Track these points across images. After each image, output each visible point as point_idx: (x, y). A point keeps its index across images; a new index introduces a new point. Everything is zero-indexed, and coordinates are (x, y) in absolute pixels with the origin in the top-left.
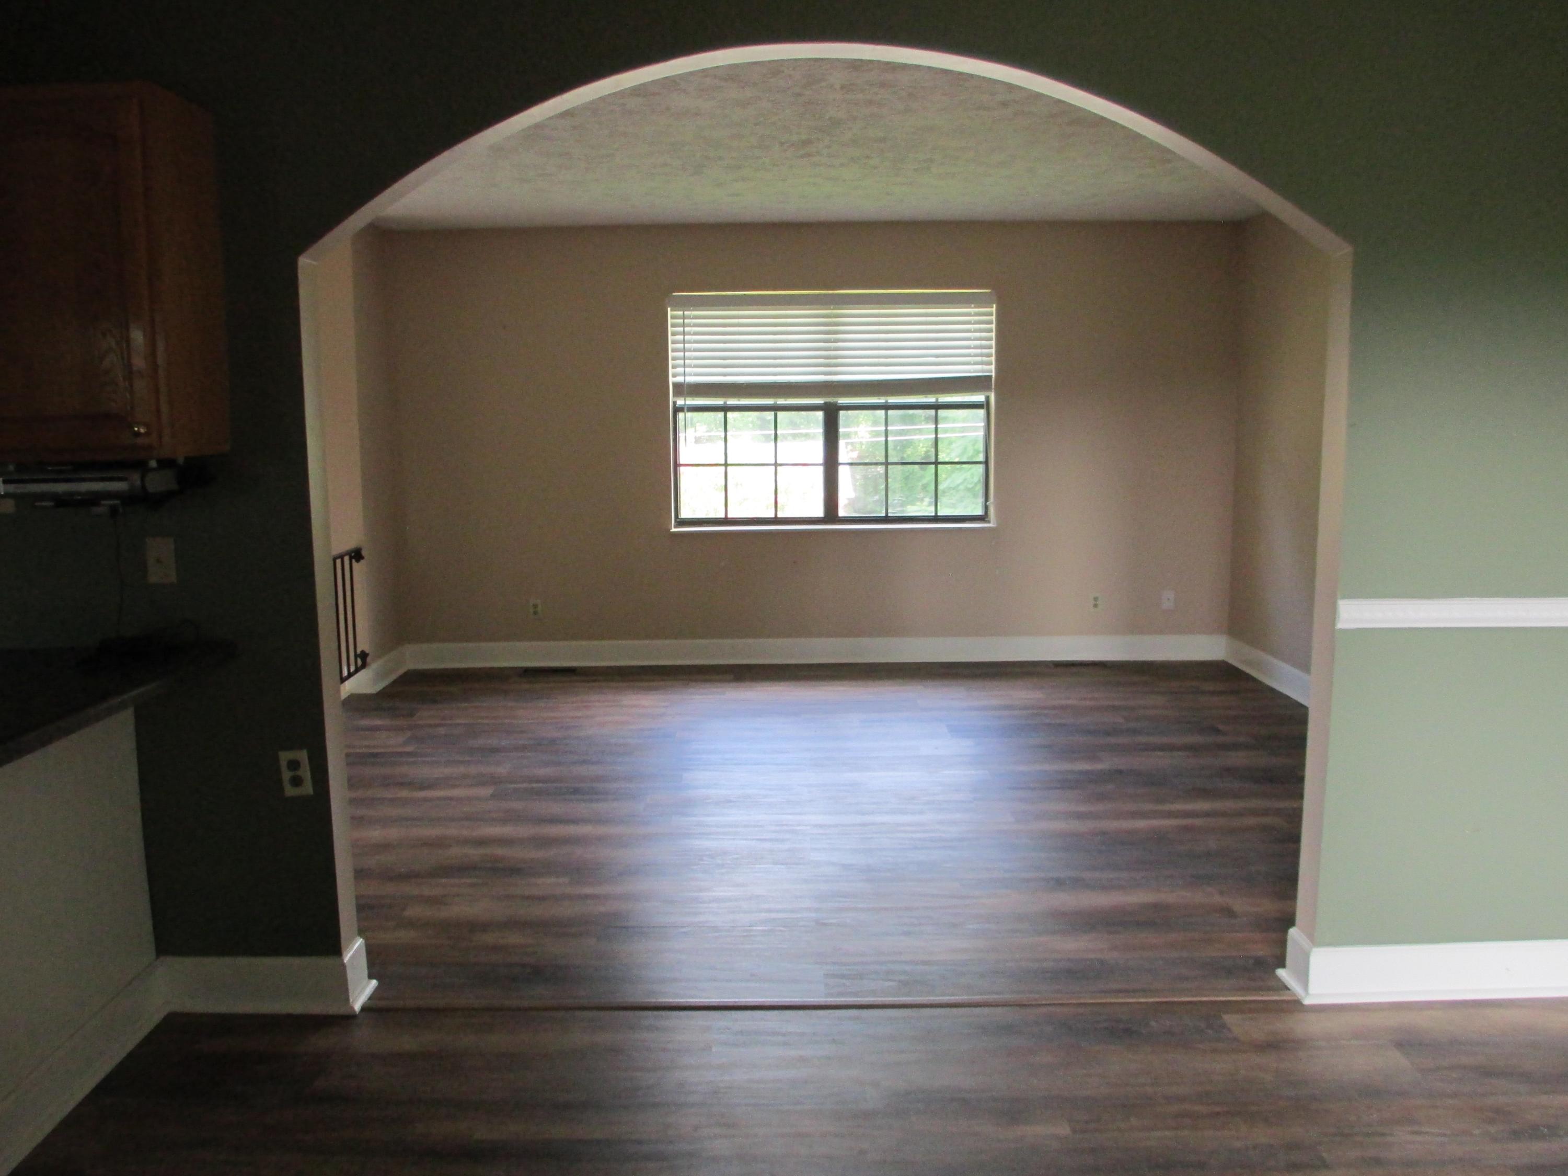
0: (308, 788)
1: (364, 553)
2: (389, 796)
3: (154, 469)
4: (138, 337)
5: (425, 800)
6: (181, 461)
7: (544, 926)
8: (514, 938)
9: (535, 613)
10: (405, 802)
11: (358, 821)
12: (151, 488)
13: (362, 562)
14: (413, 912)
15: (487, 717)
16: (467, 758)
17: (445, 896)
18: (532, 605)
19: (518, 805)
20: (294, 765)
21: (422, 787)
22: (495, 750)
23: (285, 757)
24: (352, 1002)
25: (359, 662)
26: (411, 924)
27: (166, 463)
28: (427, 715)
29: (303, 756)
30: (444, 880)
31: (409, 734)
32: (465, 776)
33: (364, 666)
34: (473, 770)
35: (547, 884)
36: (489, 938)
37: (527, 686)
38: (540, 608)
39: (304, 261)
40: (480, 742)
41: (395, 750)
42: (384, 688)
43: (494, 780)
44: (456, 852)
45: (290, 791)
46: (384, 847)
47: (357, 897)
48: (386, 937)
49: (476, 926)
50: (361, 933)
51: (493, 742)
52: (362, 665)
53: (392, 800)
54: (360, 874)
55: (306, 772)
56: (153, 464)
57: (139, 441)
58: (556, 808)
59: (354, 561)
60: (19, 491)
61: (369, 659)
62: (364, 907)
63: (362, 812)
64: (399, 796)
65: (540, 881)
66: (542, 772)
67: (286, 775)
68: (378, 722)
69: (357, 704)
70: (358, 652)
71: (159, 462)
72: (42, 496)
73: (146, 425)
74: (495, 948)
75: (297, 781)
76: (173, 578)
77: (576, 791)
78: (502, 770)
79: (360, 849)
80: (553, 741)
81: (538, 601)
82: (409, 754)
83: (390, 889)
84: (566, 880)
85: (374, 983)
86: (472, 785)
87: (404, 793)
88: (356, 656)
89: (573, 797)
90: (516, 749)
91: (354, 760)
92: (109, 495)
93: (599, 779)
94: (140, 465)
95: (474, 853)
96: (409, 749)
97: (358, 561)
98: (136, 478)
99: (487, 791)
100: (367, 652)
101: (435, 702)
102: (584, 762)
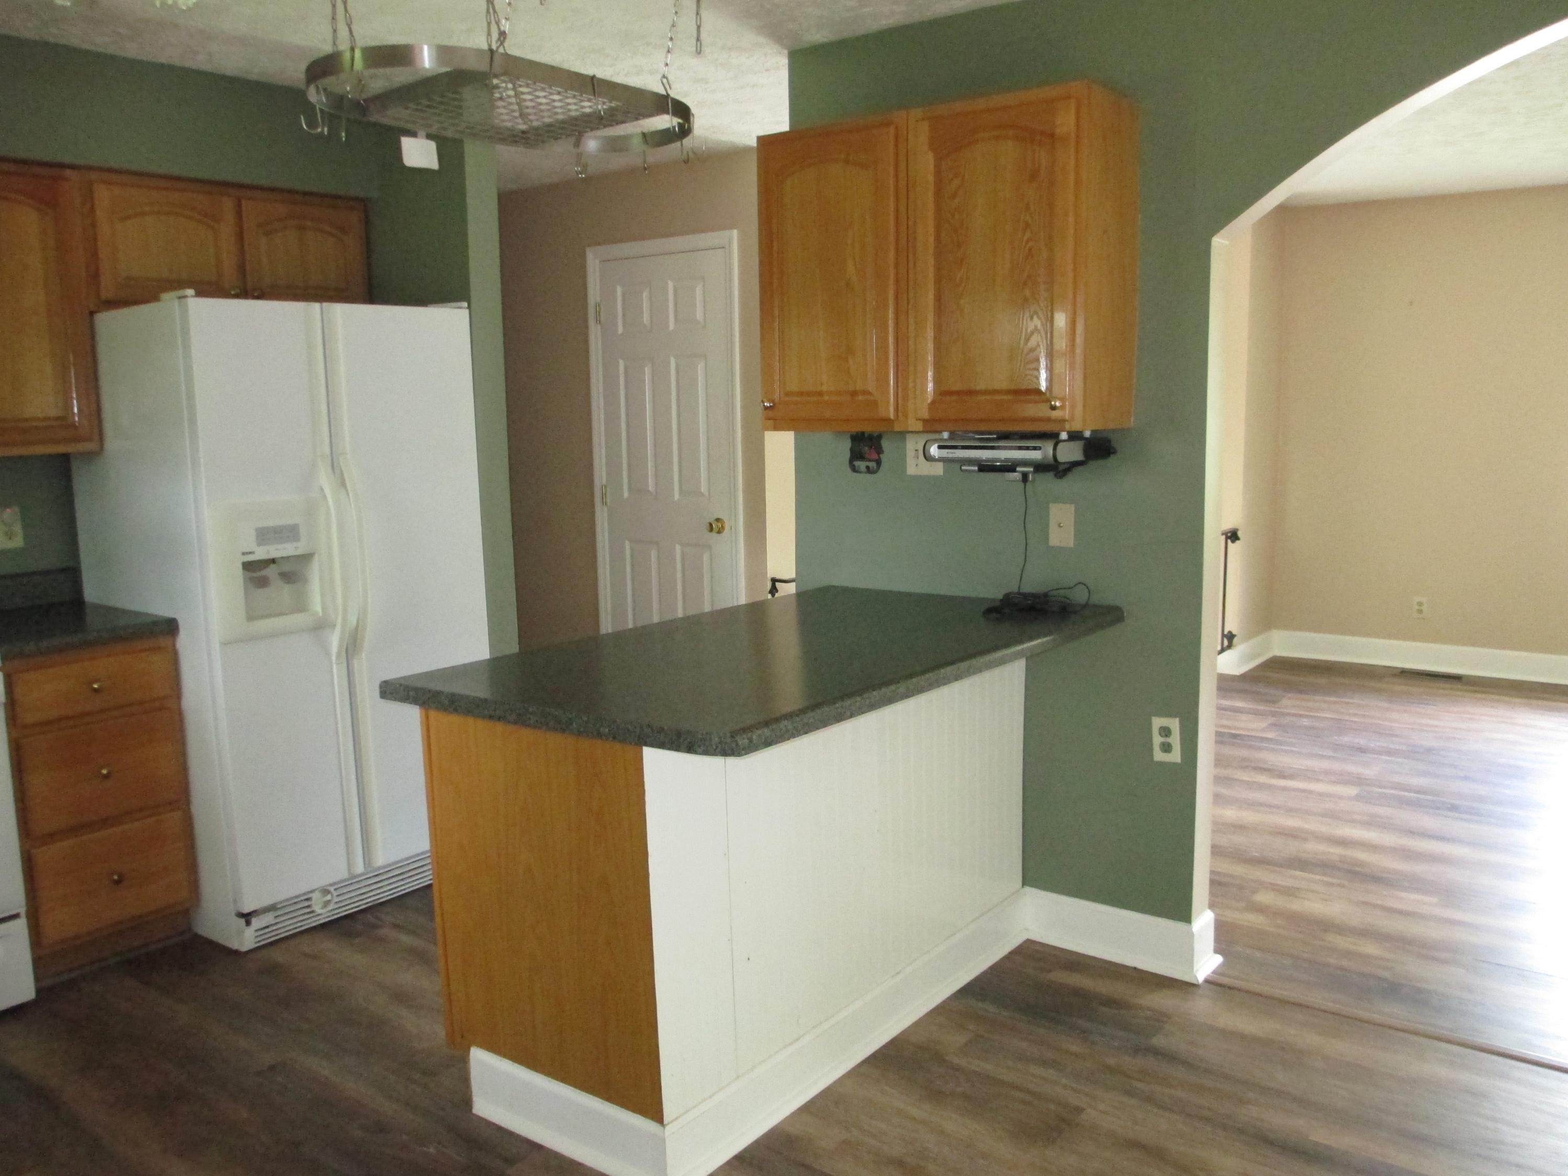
0: (1175, 756)
1: (1240, 534)
2: (1246, 778)
3: (1064, 441)
4: (1061, 320)
5: (1284, 789)
6: (1087, 434)
7: (1402, 942)
8: (1371, 948)
9: (1420, 611)
10: (1262, 787)
11: (1218, 799)
12: (1062, 458)
13: (1238, 542)
14: (1264, 897)
15: (1355, 715)
16: (1331, 753)
17: (1298, 889)
18: (1415, 603)
19: (1383, 811)
20: (1165, 731)
21: (1282, 776)
22: (1362, 750)
23: (1158, 722)
24: (1197, 970)
25: (1226, 643)
26: (1261, 909)
27: (1075, 436)
28: (1290, 703)
29: (1174, 724)
30: (1298, 873)
31: (1271, 720)
32: (1327, 772)
33: (1230, 646)
34: (1337, 766)
35: (1408, 900)
36: (1342, 942)
37: (1404, 688)
38: (1424, 608)
39: (1218, 241)
40: (1346, 739)
41: (1254, 734)
42: (1251, 670)
43: (1357, 781)
44: (1313, 848)
45: (1159, 756)
46: (1240, 828)
47: (1212, 872)
48: (1232, 916)
49: (1327, 926)
50: (1212, 906)
51: (1362, 742)
52: (1227, 646)
53: (1248, 783)
54: (1217, 851)
55: (1175, 740)
56: (1064, 436)
57: (1055, 414)
58: (1427, 821)
59: (1229, 541)
60: (950, 456)
61: (1235, 640)
62: (1217, 883)
63: (1223, 791)
64: (1256, 780)
65: (1403, 895)
66: (1417, 781)
67: (1157, 740)
68: (1239, 704)
69: (1227, 684)
70: (1226, 632)
71: (1069, 433)
72: (970, 462)
73: (1062, 400)
74: (1348, 954)
75: (1167, 748)
76: (1071, 543)
77: (1454, 808)
78: (1370, 772)
79: (1219, 827)
80: (1429, 750)
81: (1424, 599)
82: (1267, 740)
83: (1239, 870)
84: (1434, 900)
85: (1219, 959)
86: (1334, 782)
87: (1262, 779)
88: (1223, 635)
89: (1449, 813)
90: (1389, 752)
91: (1221, 738)
92: (1025, 463)
93: (1480, 799)
94: (1053, 436)
95: (1336, 852)
96: (1270, 735)
97: (1233, 542)
98: (1048, 447)
99: (1352, 791)
100: (1234, 632)
101: (1301, 692)
102: (1466, 778)
